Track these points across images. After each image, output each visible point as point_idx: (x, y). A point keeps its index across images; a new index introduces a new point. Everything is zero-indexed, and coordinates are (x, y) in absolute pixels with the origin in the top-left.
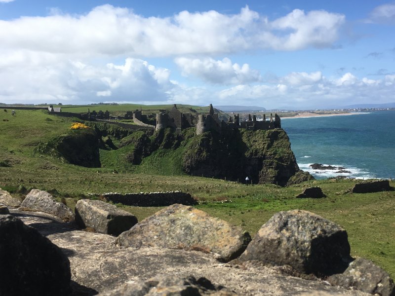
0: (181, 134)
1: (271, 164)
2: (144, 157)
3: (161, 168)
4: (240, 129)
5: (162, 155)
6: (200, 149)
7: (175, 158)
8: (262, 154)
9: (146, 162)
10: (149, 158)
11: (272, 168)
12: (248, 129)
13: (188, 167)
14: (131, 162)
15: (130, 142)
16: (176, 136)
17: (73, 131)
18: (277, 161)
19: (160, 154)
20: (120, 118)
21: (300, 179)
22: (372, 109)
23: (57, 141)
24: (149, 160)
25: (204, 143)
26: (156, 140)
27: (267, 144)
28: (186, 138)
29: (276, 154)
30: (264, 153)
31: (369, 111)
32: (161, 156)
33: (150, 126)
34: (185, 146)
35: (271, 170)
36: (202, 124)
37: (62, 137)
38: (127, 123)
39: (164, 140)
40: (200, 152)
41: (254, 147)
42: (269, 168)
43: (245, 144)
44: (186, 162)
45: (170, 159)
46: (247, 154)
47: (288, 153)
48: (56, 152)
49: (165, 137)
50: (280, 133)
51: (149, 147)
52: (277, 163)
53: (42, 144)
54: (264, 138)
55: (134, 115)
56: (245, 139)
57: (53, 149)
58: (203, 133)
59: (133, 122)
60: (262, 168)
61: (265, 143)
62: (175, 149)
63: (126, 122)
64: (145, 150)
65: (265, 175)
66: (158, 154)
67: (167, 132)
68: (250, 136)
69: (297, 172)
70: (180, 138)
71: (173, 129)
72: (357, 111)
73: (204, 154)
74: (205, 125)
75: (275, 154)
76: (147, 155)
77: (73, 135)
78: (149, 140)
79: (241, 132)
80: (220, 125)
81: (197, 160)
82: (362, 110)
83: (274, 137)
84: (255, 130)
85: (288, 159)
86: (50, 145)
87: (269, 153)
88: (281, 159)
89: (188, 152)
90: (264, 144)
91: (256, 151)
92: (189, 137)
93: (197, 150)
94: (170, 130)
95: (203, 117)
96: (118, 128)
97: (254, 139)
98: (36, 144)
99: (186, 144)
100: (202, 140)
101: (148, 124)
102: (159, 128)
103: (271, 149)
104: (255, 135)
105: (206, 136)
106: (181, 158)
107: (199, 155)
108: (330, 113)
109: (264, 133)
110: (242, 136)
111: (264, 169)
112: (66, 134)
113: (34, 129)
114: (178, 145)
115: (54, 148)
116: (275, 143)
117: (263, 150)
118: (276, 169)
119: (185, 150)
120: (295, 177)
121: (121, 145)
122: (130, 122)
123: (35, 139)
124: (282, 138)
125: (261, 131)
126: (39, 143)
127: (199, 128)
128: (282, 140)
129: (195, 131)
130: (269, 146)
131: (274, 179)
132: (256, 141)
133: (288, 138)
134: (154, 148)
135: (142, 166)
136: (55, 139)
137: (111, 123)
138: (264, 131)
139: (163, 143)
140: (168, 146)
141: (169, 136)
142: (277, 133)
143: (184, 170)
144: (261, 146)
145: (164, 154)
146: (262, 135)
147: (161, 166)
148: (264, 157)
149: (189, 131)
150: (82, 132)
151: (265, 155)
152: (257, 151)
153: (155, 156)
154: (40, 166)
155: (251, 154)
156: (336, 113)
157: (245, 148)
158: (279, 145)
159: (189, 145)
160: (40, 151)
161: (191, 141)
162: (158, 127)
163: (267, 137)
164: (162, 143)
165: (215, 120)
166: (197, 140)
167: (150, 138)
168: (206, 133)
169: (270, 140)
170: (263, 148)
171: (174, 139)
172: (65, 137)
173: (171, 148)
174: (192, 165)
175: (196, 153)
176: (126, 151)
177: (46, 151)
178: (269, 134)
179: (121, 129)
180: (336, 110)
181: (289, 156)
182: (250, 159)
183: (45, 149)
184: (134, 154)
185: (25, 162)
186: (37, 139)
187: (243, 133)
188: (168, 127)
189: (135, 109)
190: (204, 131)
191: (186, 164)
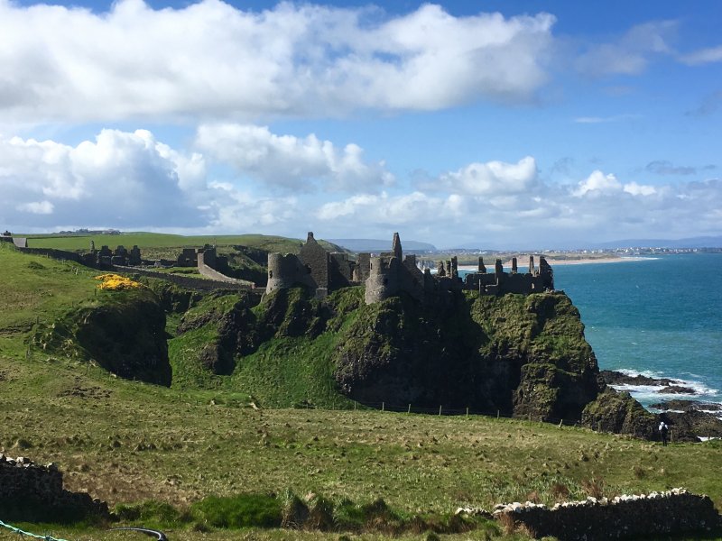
0: (326, 301)
1: (541, 373)
2: (239, 357)
3: (282, 382)
4: (466, 292)
5: (282, 352)
6: (376, 338)
7: (315, 360)
8: (519, 351)
9: (246, 369)
10: (252, 358)
11: (544, 382)
12: (483, 293)
13: (348, 380)
14: (210, 367)
15: (206, 321)
16: (315, 308)
17: (109, 295)
18: (554, 367)
19: (278, 348)
20: (165, 263)
21: (609, 409)
22: (662, 250)
23: (76, 320)
24: (253, 364)
25: (386, 324)
26: (268, 316)
27: (529, 328)
28: (340, 311)
29: (552, 349)
30: (523, 347)
31: (656, 255)
32: (281, 355)
33: (242, 282)
34: (337, 330)
35: (540, 387)
36: (379, 280)
37: (86, 310)
38: (184, 275)
39: (287, 315)
40: (376, 345)
41: (499, 334)
42: (537, 383)
43: (478, 326)
44: (342, 368)
45: (303, 361)
46: (484, 351)
47: (579, 349)
48: (78, 349)
49: (290, 310)
50: (558, 301)
51: (253, 332)
52: (555, 371)
53: (43, 326)
54: (522, 313)
55: (200, 258)
56: (477, 316)
57: (70, 341)
58: (382, 300)
59: (197, 273)
60: (518, 383)
61: (526, 325)
62: (314, 337)
63: (182, 272)
64: (244, 341)
65: (528, 400)
66: (274, 348)
67: (295, 296)
68: (489, 307)
69: (602, 392)
70: (326, 313)
71: (309, 291)
72: (631, 254)
73: (386, 349)
74: (385, 282)
75: (549, 350)
76: (247, 351)
77: (112, 305)
78: (252, 317)
79: (468, 298)
80: (421, 282)
81: (370, 363)
82: (643, 253)
83: (546, 310)
84: (500, 293)
85: (580, 361)
86: (61, 331)
87: (535, 348)
88: (563, 363)
89: (347, 345)
90: (522, 326)
91: (505, 342)
92: (346, 310)
93: (368, 340)
94: (301, 293)
95: (383, 264)
96: (167, 286)
97: (498, 314)
98: (28, 327)
99: (339, 326)
100: (380, 316)
101: (238, 278)
102: (274, 288)
103: (540, 339)
104: (501, 306)
105: (389, 306)
106: (329, 360)
107: (374, 351)
108: (579, 258)
109: (523, 301)
110: (470, 309)
111: (524, 385)
112: (93, 301)
113: (11, 289)
114: (320, 328)
115: (71, 337)
116: (548, 326)
117: (521, 341)
118: (552, 385)
119: (340, 339)
120: (596, 405)
121: (184, 326)
122: (191, 272)
123: (20, 315)
124: (564, 312)
125: (515, 295)
126: (32, 325)
127: (372, 289)
128: (564, 317)
129: (361, 295)
130: (535, 332)
131: (548, 408)
132: (504, 320)
133: (576, 314)
134: (265, 335)
135: (237, 378)
136: (70, 314)
137: (150, 274)
138: (521, 296)
139: (286, 323)
140: (297, 330)
141: (298, 306)
142: (551, 302)
143: (338, 388)
144: (517, 332)
145: (287, 350)
146: (517, 306)
147: (282, 378)
148: (524, 357)
149: (348, 296)
150: (130, 296)
151: (525, 354)
152: (506, 345)
153: (266, 354)
154: (65, 388)
155: (494, 349)
156: (591, 258)
157: (480, 336)
158: (558, 330)
159: (348, 327)
160: (38, 344)
161: (353, 319)
162: (272, 285)
163: (529, 311)
164: (284, 324)
165: (410, 269)
166: (368, 317)
167: (253, 310)
168: (389, 300)
169: (537, 318)
170: (522, 335)
171: (310, 314)
172: (95, 310)
173: (303, 335)
174: (356, 376)
175: (368, 348)
176: (199, 342)
177: (54, 346)
178: (533, 304)
179: (175, 289)
180: (589, 251)
181: (582, 354)
182: (491, 360)
183: (52, 340)
184: (219, 350)
185: (18, 374)
186: (26, 314)
187: (473, 300)
188: (295, 285)
189: (203, 244)
190: (384, 295)
191: (343, 372)
